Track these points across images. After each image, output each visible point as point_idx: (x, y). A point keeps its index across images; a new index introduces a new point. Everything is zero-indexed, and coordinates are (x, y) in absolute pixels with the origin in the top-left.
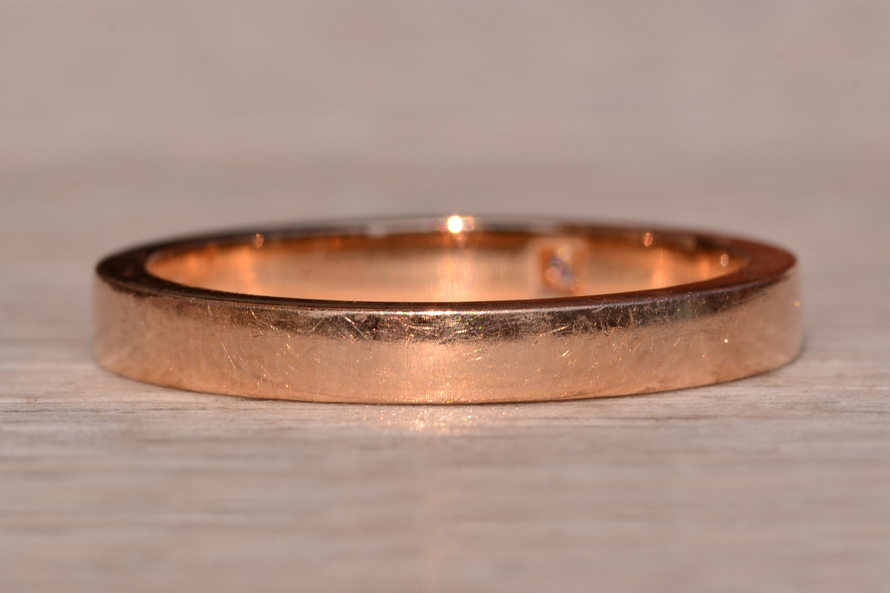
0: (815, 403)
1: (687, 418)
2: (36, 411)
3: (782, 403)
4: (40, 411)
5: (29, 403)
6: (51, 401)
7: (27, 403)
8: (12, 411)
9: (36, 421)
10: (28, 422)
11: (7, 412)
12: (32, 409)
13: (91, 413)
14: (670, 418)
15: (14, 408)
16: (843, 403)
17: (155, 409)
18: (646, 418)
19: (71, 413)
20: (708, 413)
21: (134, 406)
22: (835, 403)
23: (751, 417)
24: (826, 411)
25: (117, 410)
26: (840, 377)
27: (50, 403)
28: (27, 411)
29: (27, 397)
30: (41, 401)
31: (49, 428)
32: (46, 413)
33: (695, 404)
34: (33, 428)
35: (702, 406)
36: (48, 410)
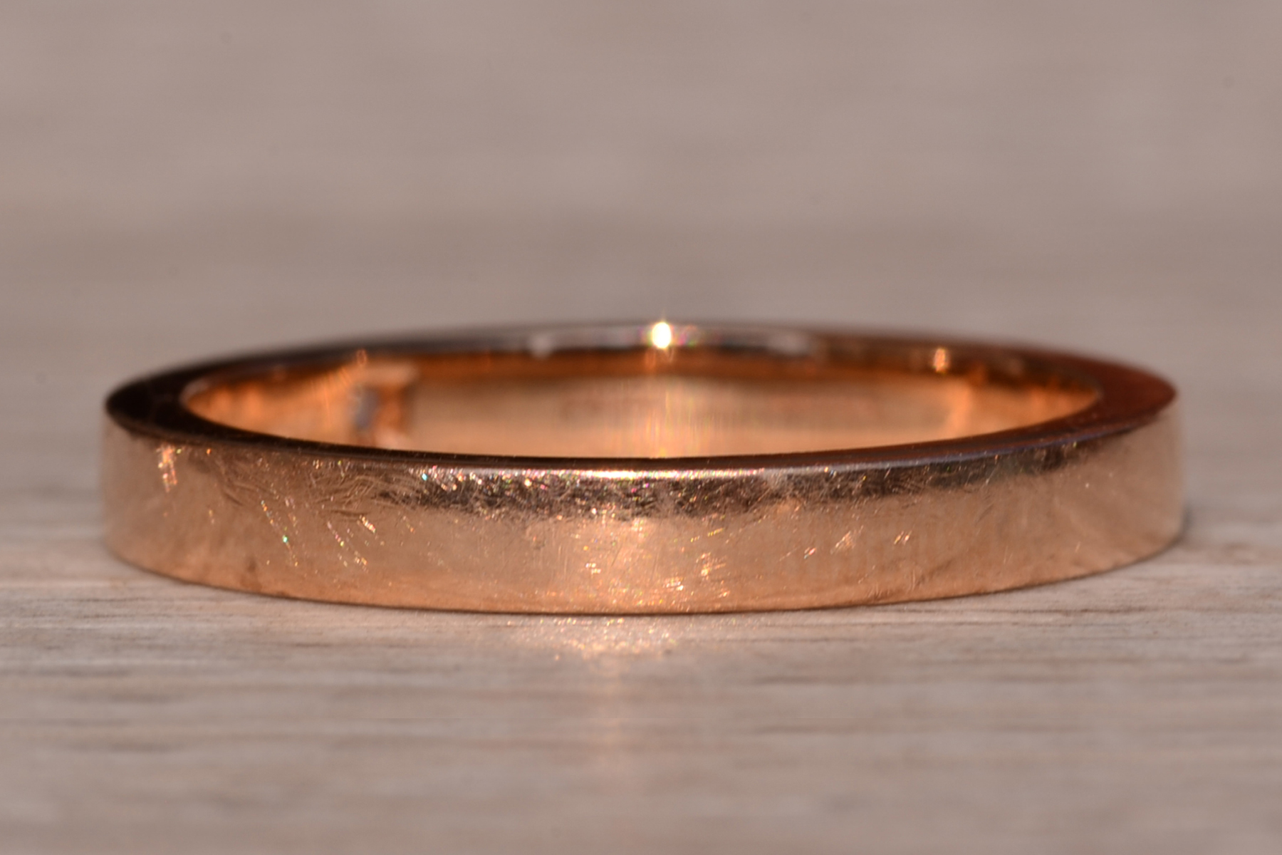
1: (1111, 612)
2: (125, 600)
4: (131, 600)
9: (125, 616)
10: (114, 616)
11: (81, 601)
14: (1085, 611)
18: (1050, 611)
20: (1144, 604)
23: (1209, 610)
28: (112, 600)
31: (147, 626)
34: (122, 626)
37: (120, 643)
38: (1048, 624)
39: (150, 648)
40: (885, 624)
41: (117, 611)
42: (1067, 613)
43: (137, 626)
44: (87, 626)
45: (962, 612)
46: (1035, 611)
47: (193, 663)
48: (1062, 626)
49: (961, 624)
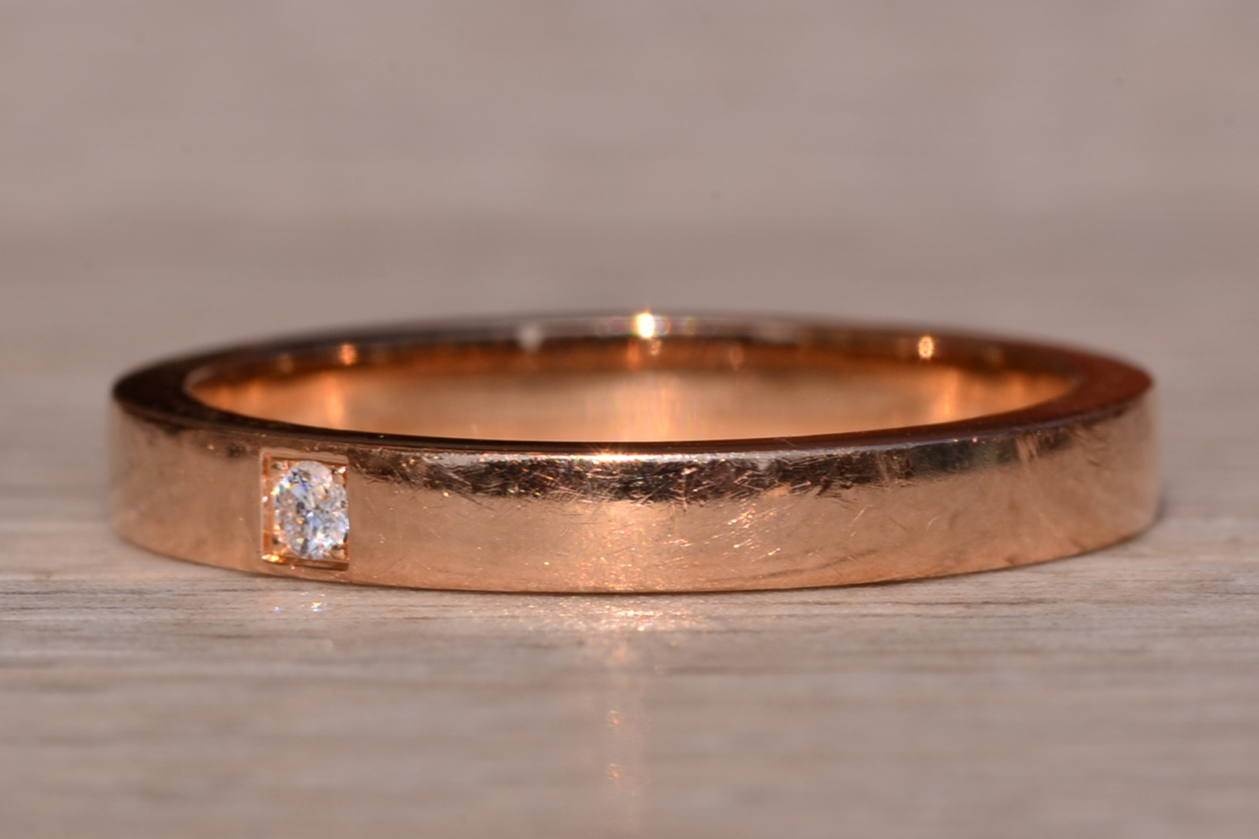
0: (1200, 581)
2: (50, 593)
3: (1150, 581)
4: (56, 592)
5: (38, 581)
6: (71, 577)
7: (35, 581)
8: (14, 593)
9: (50, 608)
11: (7, 593)
12: (45, 590)
13: (130, 596)
15: (16, 589)
16: (1241, 581)
17: (224, 590)
19: (101, 596)
20: (1042, 596)
21: (194, 585)
22: (1229, 581)
23: (1106, 602)
24: (1216, 593)
25: (169, 591)
26: (1235, 543)
27: (70, 582)
28: (36, 593)
29: (35, 572)
30: (56, 578)
31: (73, 618)
32: (65, 595)
33: (1022, 582)
34: (47, 618)
35: (1032, 585)
36: (67, 592)
37: (46, 635)
38: (949, 616)
39: (77, 639)
40: (791, 616)
41: (42, 604)
42: (968, 605)
43: (62, 618)
44: (14, 618)
45: (866, 604)
46: (937, 603)
47: (117, 654)
48: (964, 617)
49: (865, 616)
